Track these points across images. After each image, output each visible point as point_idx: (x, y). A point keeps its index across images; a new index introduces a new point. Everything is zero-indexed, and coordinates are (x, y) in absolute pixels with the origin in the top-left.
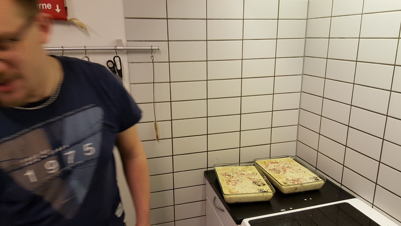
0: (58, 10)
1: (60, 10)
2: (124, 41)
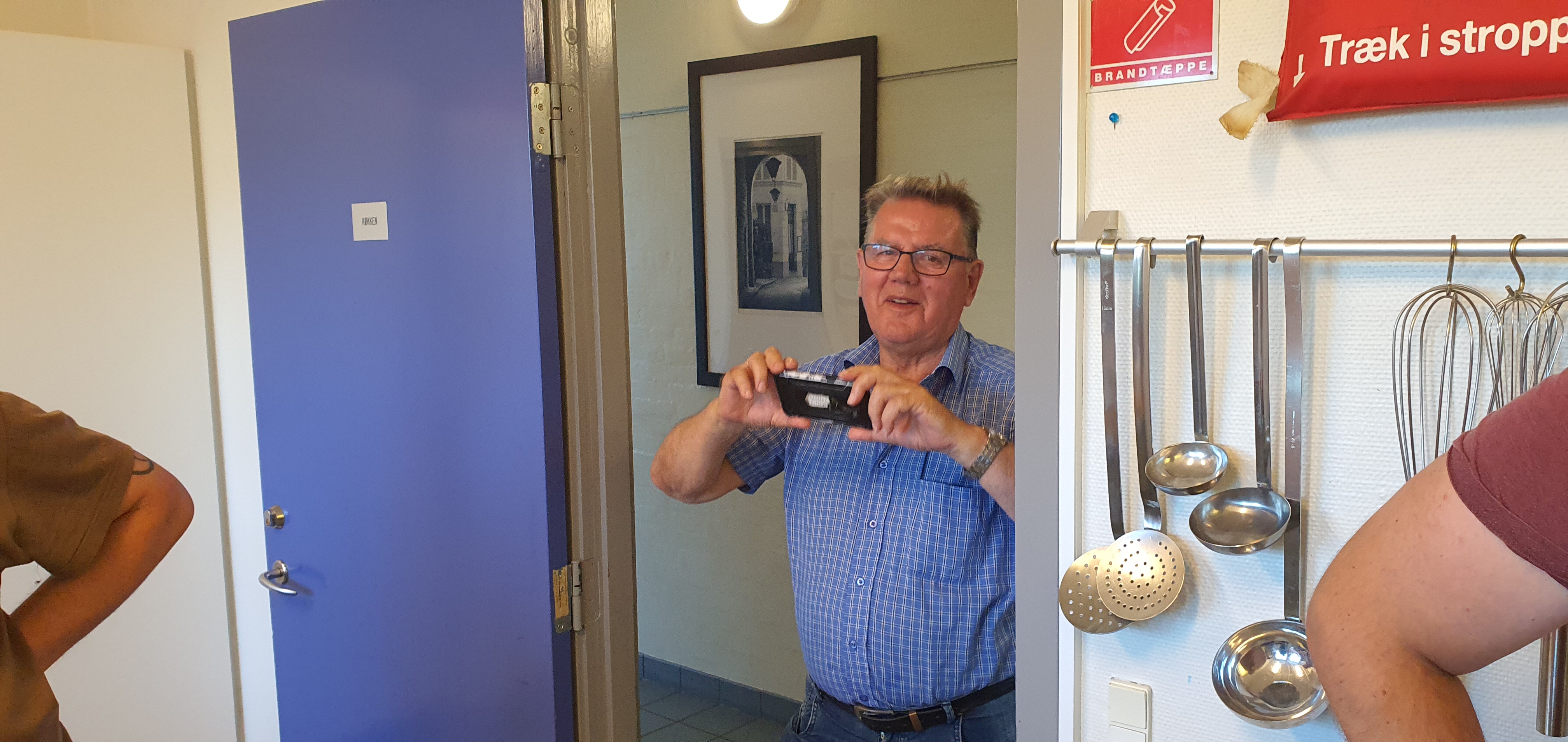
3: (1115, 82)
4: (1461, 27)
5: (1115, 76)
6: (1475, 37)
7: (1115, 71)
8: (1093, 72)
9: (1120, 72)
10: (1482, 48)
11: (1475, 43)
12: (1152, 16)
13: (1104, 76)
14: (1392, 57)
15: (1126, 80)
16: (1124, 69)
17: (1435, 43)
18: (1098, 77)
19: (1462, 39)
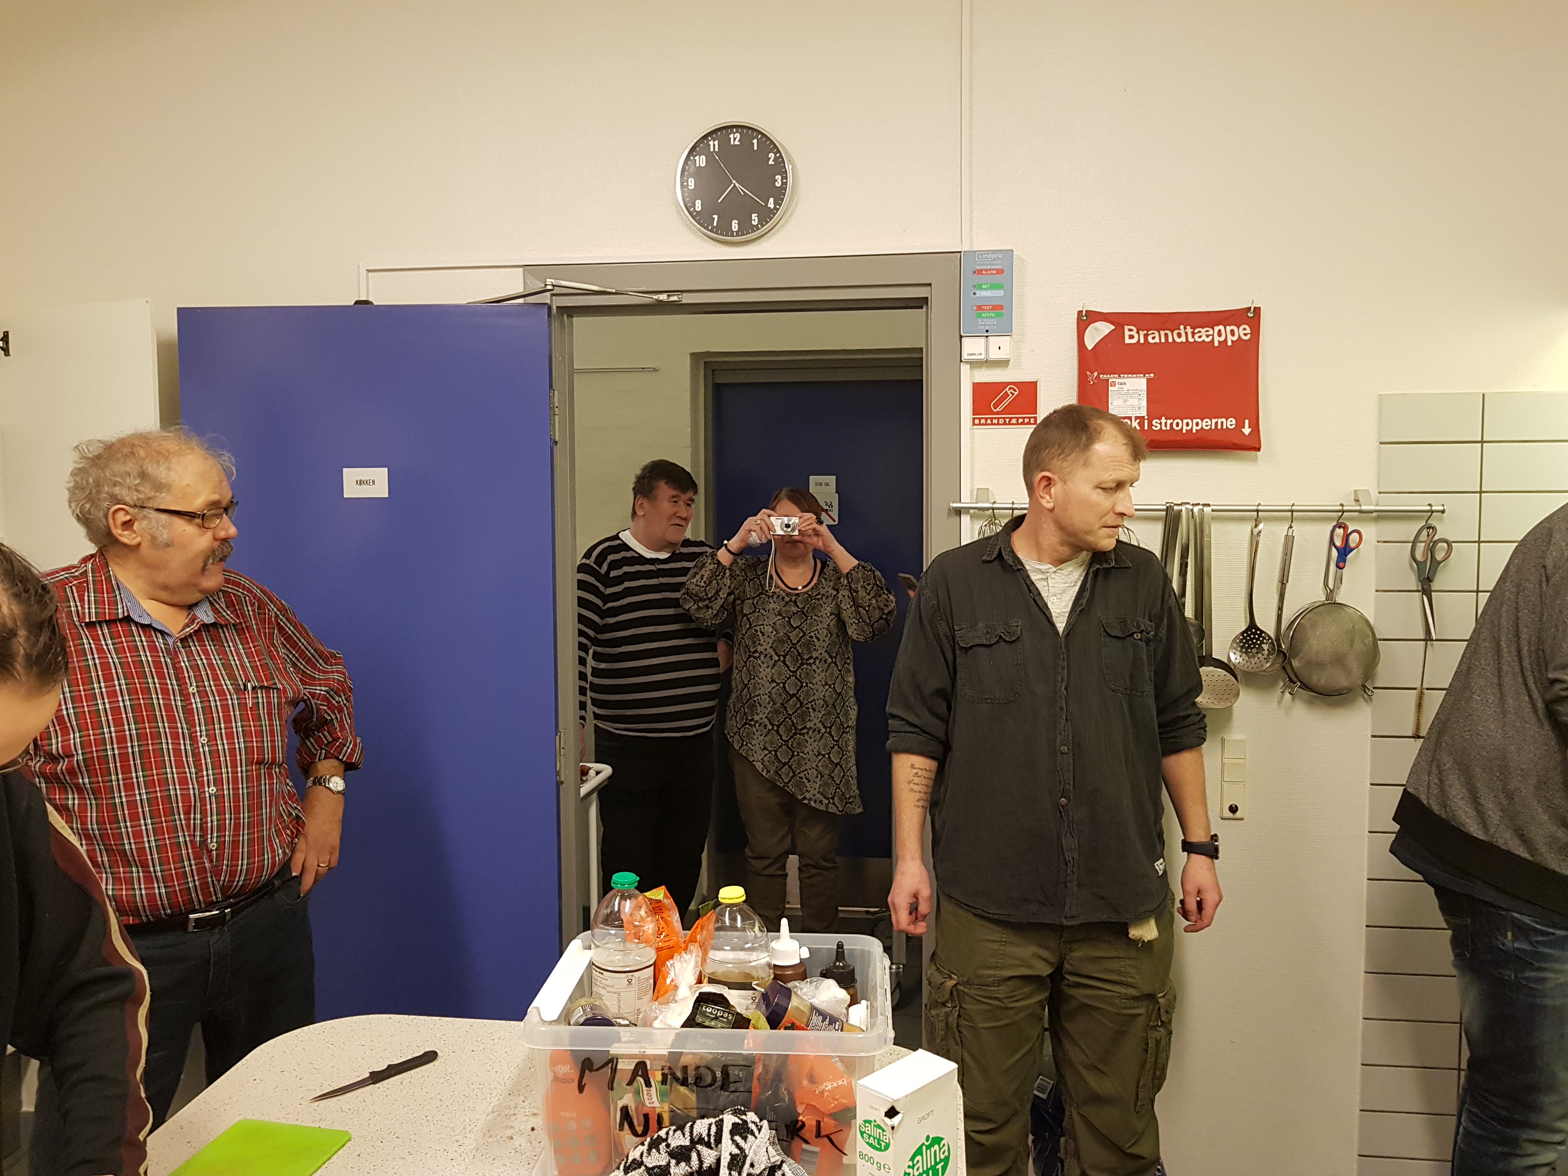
0: (1247, 431)
1: (1250, 429)
2: (1374, 493)
3: (986, 424)
4: (1160, 419)
5: (986, 422)
6: (1166, 423)
7: (986, 419)
8: (974, 419)
9: (989, 420)
10: (1168, 428)
11: (1166, 426)
12: (1006, 395)
13: (980, 421)
15: (992, 424)
16: (991, 419)
17: (1150, 425)
18: (977, 421)
19: (1161, 424)
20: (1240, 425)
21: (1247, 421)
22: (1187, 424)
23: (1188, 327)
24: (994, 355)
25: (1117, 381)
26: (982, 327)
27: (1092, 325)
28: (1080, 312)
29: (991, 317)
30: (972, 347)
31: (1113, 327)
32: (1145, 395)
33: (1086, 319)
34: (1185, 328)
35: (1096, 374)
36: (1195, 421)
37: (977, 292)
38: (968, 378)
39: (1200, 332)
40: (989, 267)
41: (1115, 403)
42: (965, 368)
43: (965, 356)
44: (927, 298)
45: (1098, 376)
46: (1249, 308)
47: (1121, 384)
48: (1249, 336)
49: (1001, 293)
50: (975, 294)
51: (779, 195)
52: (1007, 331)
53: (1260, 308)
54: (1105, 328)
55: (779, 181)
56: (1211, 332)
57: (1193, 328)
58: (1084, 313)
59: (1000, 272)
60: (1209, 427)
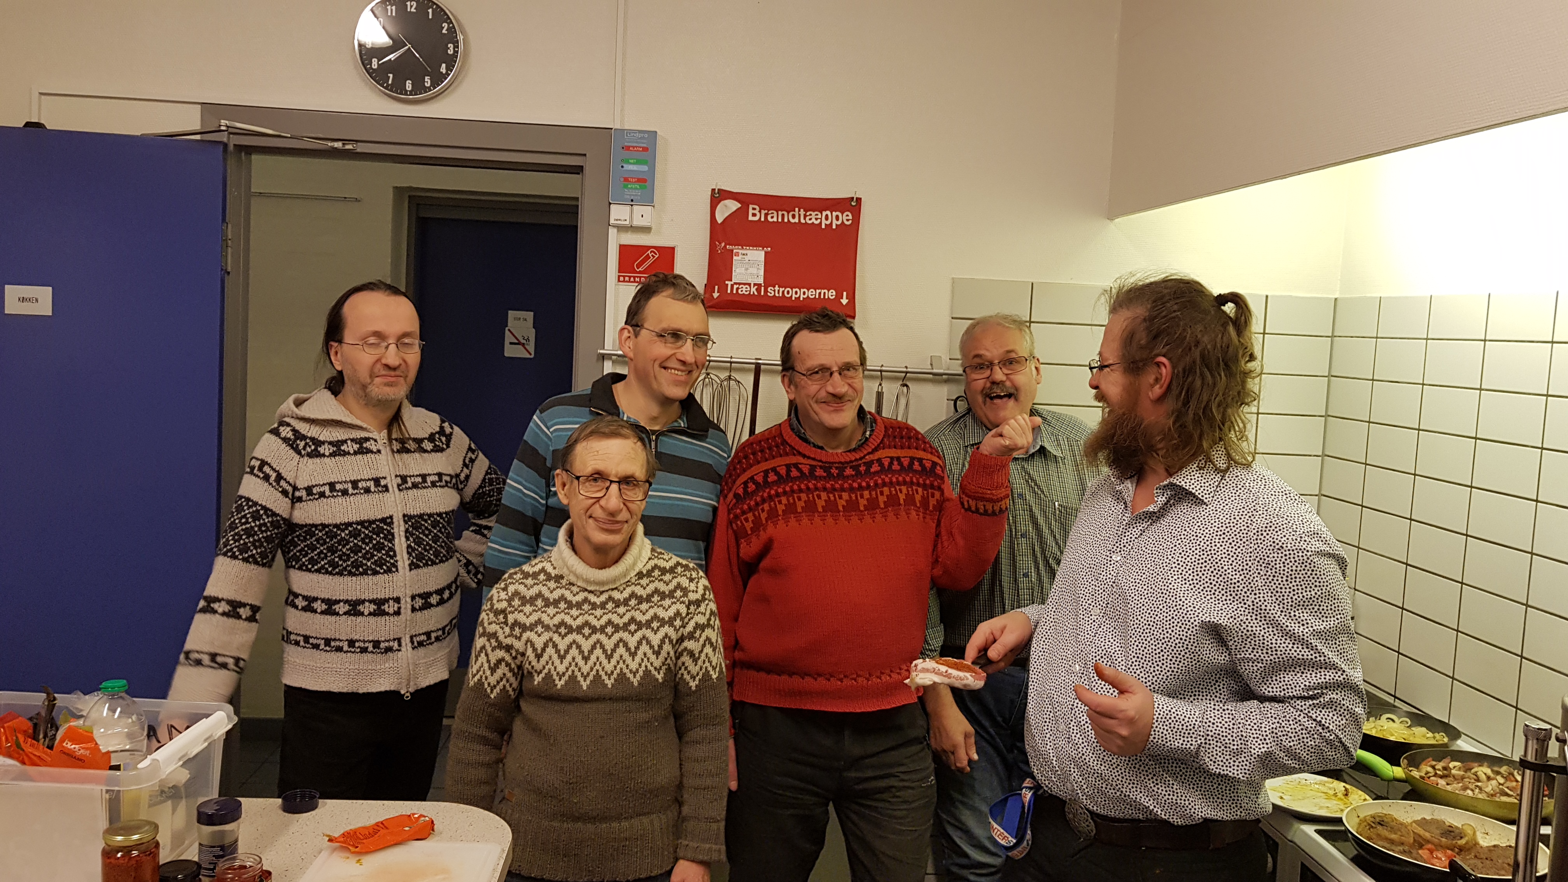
0: (844, 301)
1: (848, 299)
3: (629, 282)
4: (774, 287)
5: (629, 280)
6: (779, 291)
7: (630, 277)
8: (619, 276)
9: (632, 278)
10: (781, 295)
11: (779, 293)
12: (648, 257)
13: (624, 279)
14: (752, 293)
16: (634, 277)
17: (766, 291)
18: (622, 279)
19: (774, 291)
20: (839, 296)
21: (845, 293)
22: (796, 293)
23: (802, 210)
24: (638, 222)
25: (740, 251)
26: (628, 197)
27: (722, 202)
28: (713, 190)
29: (636, 189)
30: (619, 213)
31: (740, 205)
32: (763, 266)
33: (718, 196)
34: (799, 211)
35: (723, 244)
36: (802, 290)
37: (624, 165)
38: (614, 240)
39: (811, 215)
40: (636, 145)
41: (738, 270)
42: (612, 232)
43: (612, 221)
44: (582, 167)
45: (725, 246)
46: (853, 198)
47: (744, 255)
48: (850, 221)
49: (645, 168)
50: (622, 167)
51: (451, 62)
52: (648, 200)
53: (861, 199)
54: (732, 206)
55: (452, 49)
56: (819, 216)
57: (806, 211)
58: (717, 191)
59: (645, 149)
60: (813, 296)
